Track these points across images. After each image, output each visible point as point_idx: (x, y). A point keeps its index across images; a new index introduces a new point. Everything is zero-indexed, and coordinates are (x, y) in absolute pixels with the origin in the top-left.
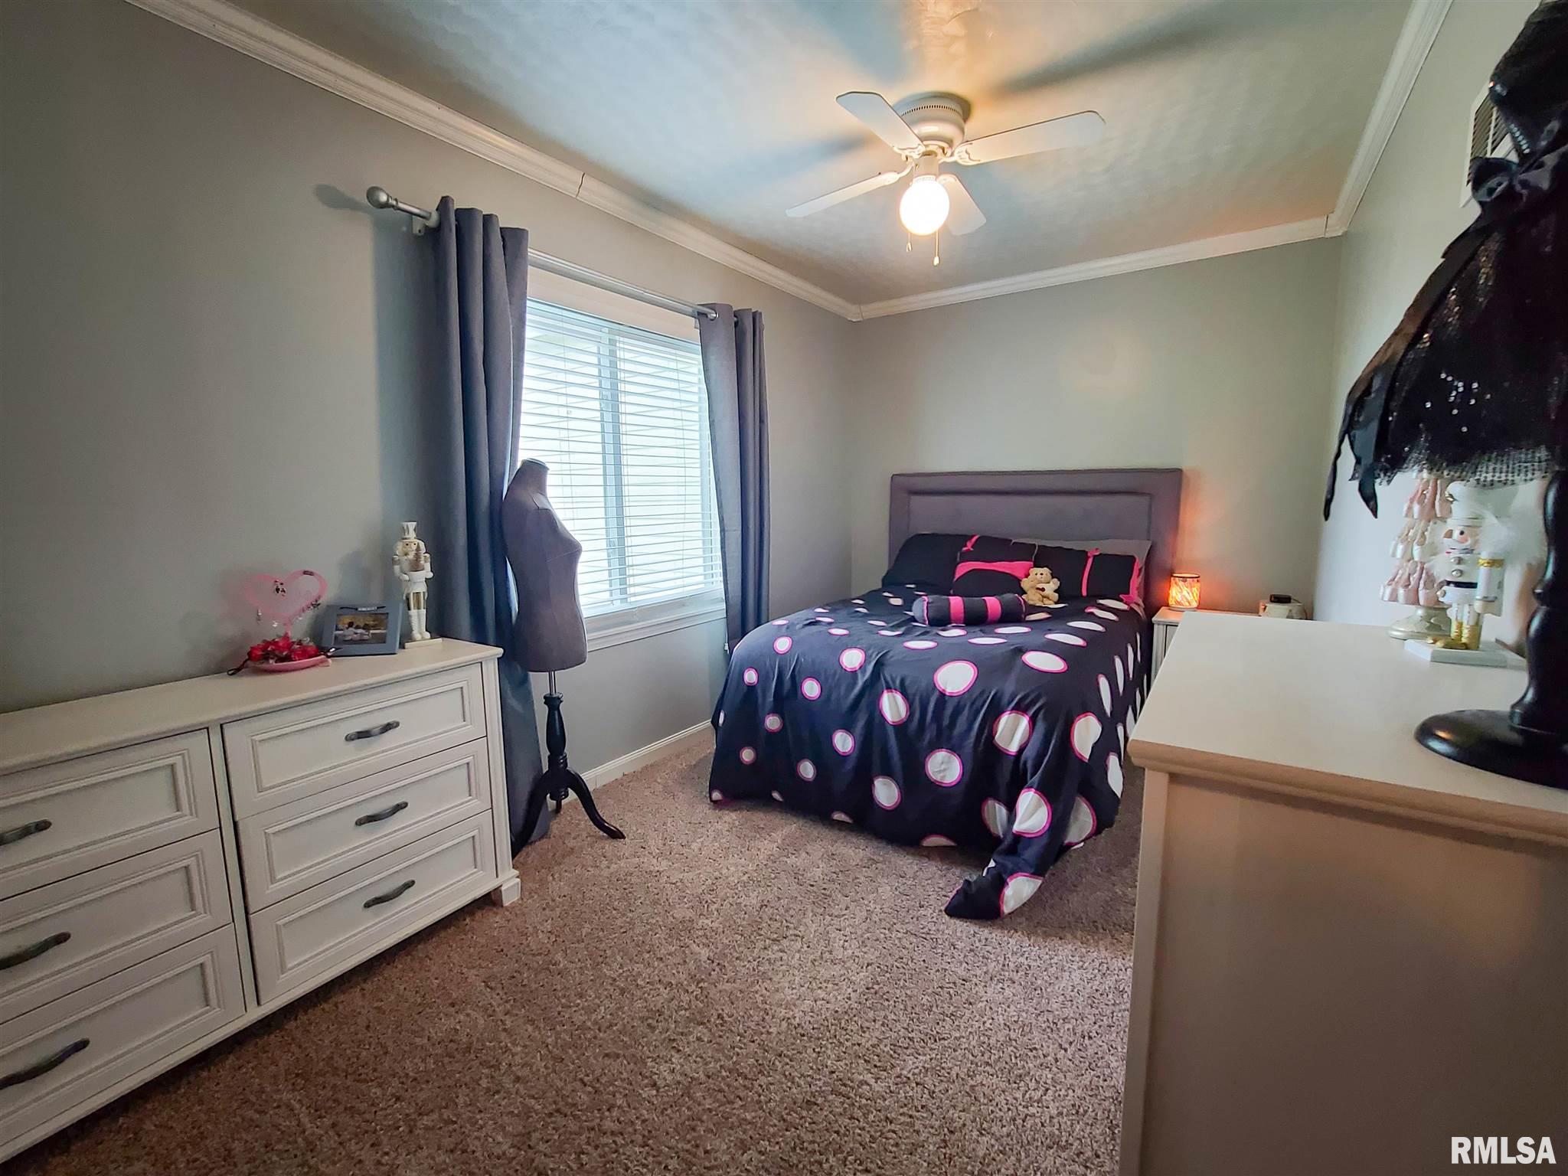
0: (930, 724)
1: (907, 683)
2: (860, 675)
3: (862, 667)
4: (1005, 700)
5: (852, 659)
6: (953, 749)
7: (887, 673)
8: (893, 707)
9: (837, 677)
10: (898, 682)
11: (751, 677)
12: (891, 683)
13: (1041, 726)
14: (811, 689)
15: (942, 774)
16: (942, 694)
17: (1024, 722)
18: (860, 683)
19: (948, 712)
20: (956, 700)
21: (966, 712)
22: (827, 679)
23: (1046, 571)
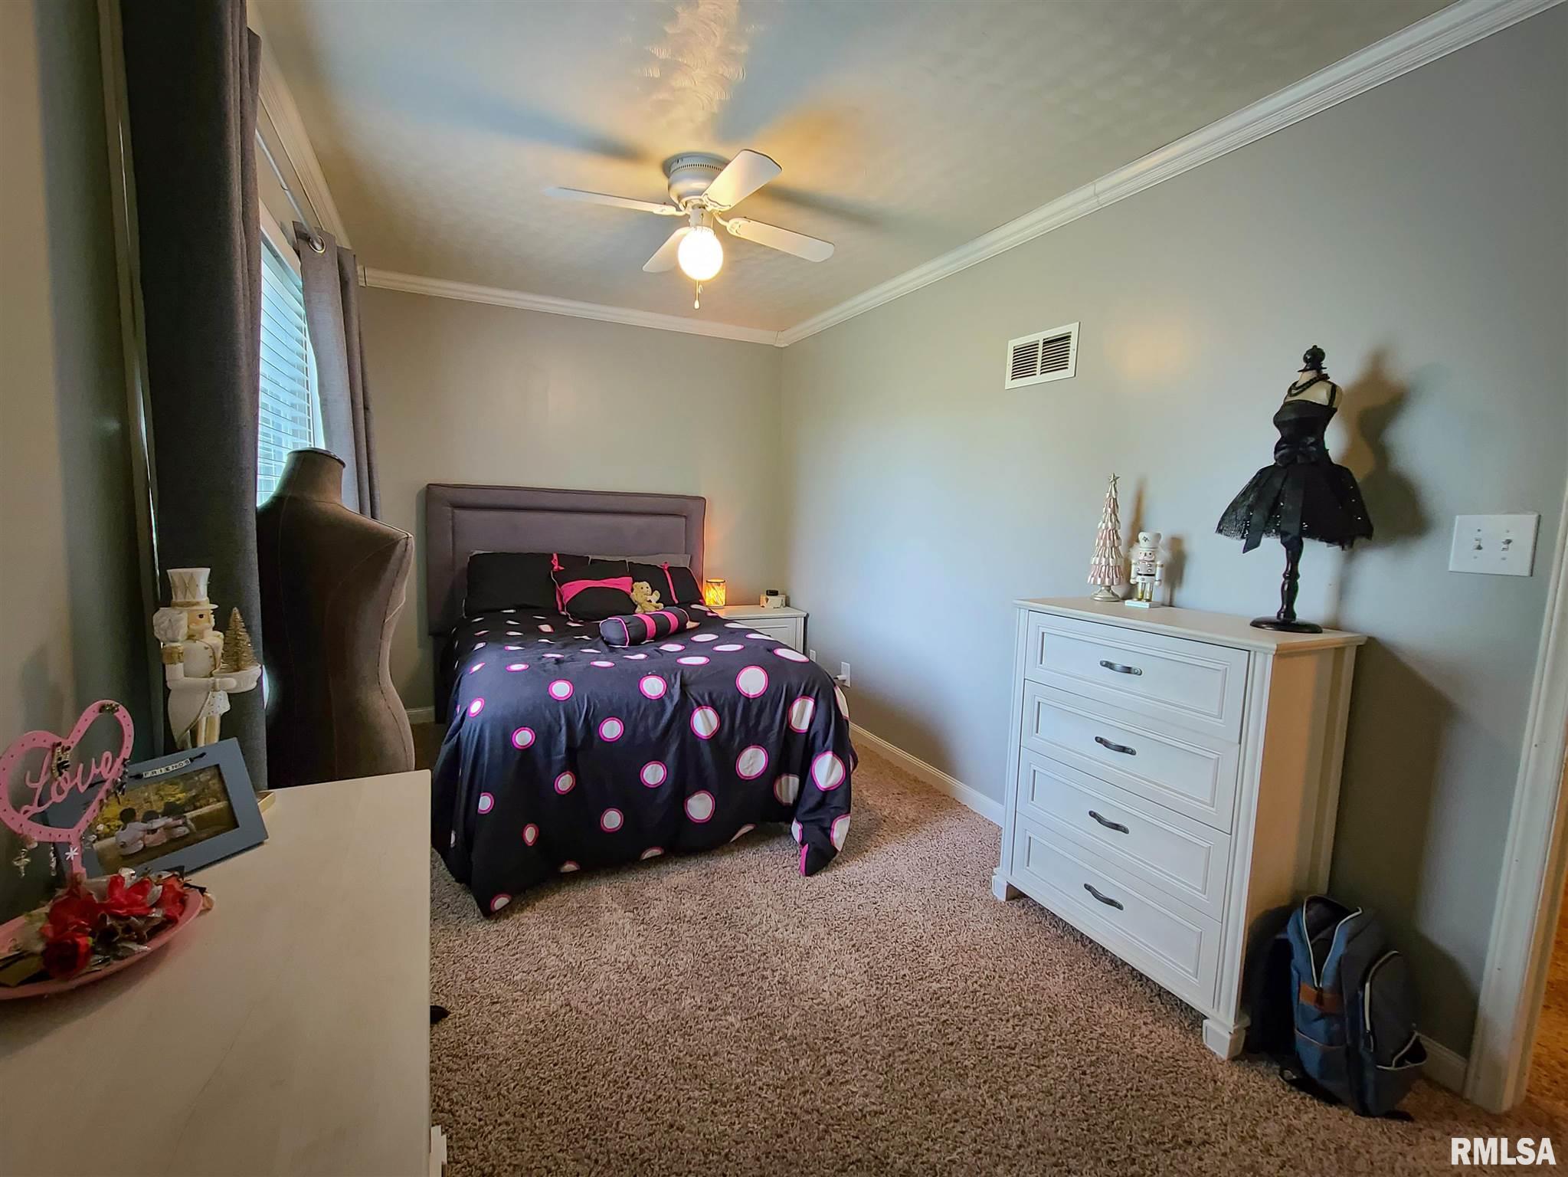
0: (739, 727)
1: (714, 696)
2: (667, 702)
3: (668, 691)
4: (795, 690)
5: (653, 686)
6: (759, 744)
7: (693, 691)
8: (704, 722)
9: (642, 708)
10: (707, 698)
11: (523, 737)
12: (699, 699)
13: (822, 704)
14: (611, 729)
15: (750, 769)
16: (747, 698)
17: (811, 703)
18: (670, 709)
19: (754, 710)
20: (759, 701)
21: (768, 710)
22: (630, 713)
23: (645, 584)
